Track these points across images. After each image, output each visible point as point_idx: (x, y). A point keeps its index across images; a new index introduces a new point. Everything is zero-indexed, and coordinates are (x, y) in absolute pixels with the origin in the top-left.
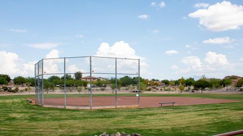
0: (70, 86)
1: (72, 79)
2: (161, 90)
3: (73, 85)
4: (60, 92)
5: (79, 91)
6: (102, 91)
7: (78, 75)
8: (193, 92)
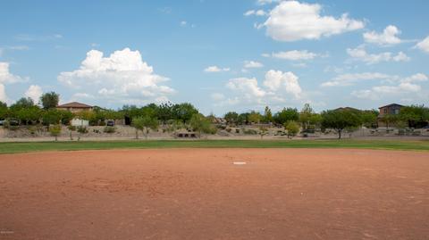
0: (30, 123)
1: (36, 107)
2: (238, 132)
3: (38, 122)
4: (5, 137)
5: (55, 135)
6: (109, 135)
7: (50, 100)
8: (305, 136)
